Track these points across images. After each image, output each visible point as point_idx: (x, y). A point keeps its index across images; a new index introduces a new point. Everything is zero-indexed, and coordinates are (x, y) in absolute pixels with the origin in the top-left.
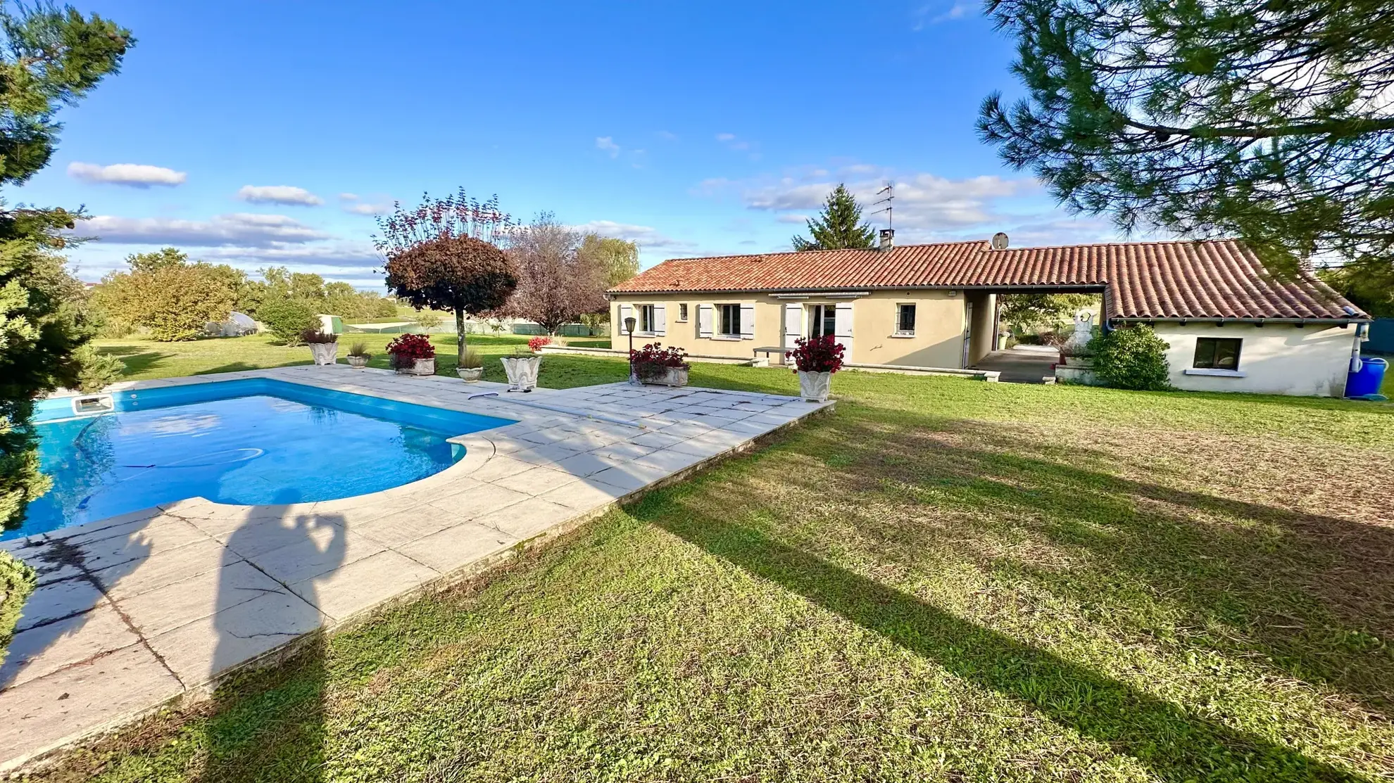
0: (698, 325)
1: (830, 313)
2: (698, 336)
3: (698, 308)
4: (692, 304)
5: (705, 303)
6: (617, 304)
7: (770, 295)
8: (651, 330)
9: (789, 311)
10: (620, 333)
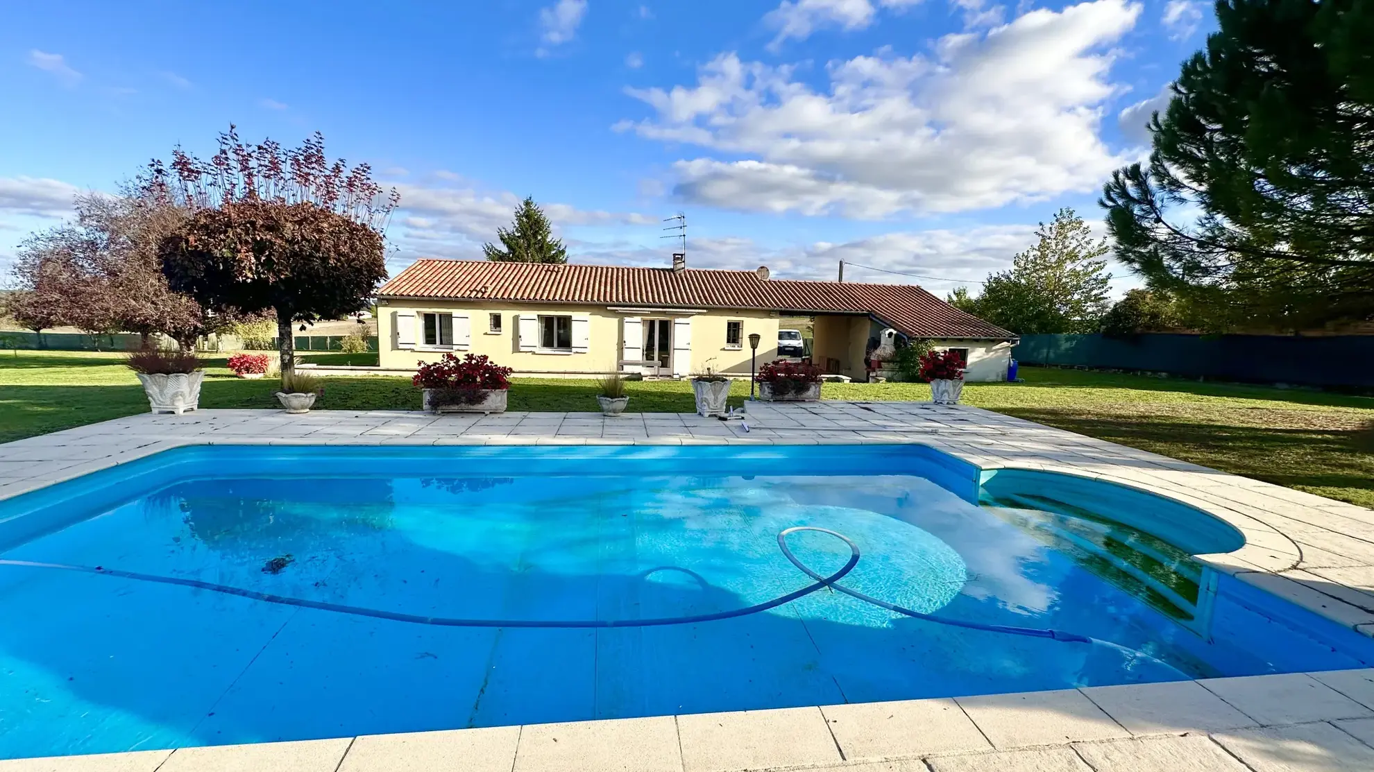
0: (517, 338)
1: (665, 328)
2: (516, 348)
3: (516, 320)
4: (507, 316)
5: (524, 314)
6: (390, 310)
7: (608, 308)
8: (441, 343)
9: (626, 325)
10: (395, 347)
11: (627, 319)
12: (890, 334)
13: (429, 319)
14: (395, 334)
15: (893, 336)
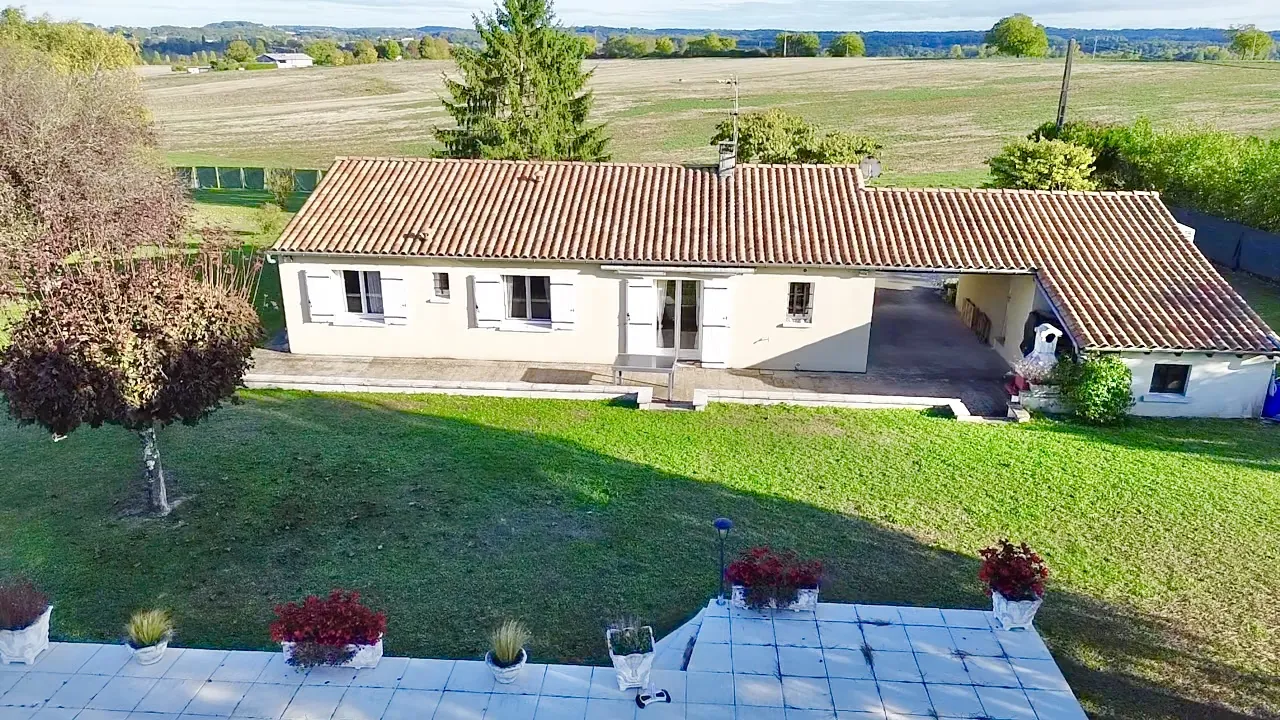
0: (472, 307)
2: (473, 322)
3: (470, 280)
4: (458, 275)
5: (481, 273)
6: (296, 267)
7: (603, 267)
8: (369, 312)
9: (629, 290)
10: (307, 318)
11: (632, 282)
12: (1050, 338)
13: (351, 279)
14: (306, 304)
15: (1055, 340)
